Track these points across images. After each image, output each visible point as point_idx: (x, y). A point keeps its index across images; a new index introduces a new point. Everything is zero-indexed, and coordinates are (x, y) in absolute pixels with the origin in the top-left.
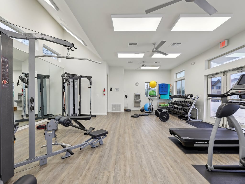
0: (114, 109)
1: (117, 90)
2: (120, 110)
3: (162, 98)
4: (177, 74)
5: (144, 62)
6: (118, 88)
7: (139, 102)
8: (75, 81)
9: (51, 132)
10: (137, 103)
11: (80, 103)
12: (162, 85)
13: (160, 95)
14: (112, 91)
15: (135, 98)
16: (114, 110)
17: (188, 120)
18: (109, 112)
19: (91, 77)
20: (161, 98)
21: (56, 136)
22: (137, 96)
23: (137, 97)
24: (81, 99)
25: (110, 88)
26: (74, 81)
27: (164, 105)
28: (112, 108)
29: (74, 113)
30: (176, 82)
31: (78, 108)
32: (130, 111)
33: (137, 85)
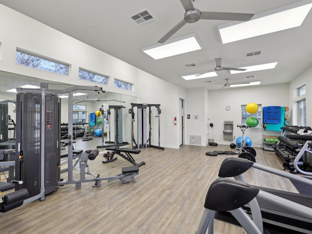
0: (193, 141)
1: (196, 117)
2: (200, 144)
3: (269, 129)
4: (299, 89)
5: (227, 80)
6: (198, 116)
7: (231, 134)
8: (144, 110)
9: (84, 163)
10: (228, 135)
11: (150, 132)
12: (269, 108)
13: (265, 124)
14: (190, 118)
15: (225, 127)
16: (193, 143)
17: (295, 171)
18: (186, 145)
19: (160, 105)
20: (266, 129)
21: (88, 166)
22: (229, 125)
23: (229, 127)
24: (151, 129)
25: (188, 115)
26: (142, 110)
27: (272, 140)
28: (191, 140)
29: (143, 144)
30: (298, 102)
31: (148, 138)
32: (216, 145)
33: (228, 109)
